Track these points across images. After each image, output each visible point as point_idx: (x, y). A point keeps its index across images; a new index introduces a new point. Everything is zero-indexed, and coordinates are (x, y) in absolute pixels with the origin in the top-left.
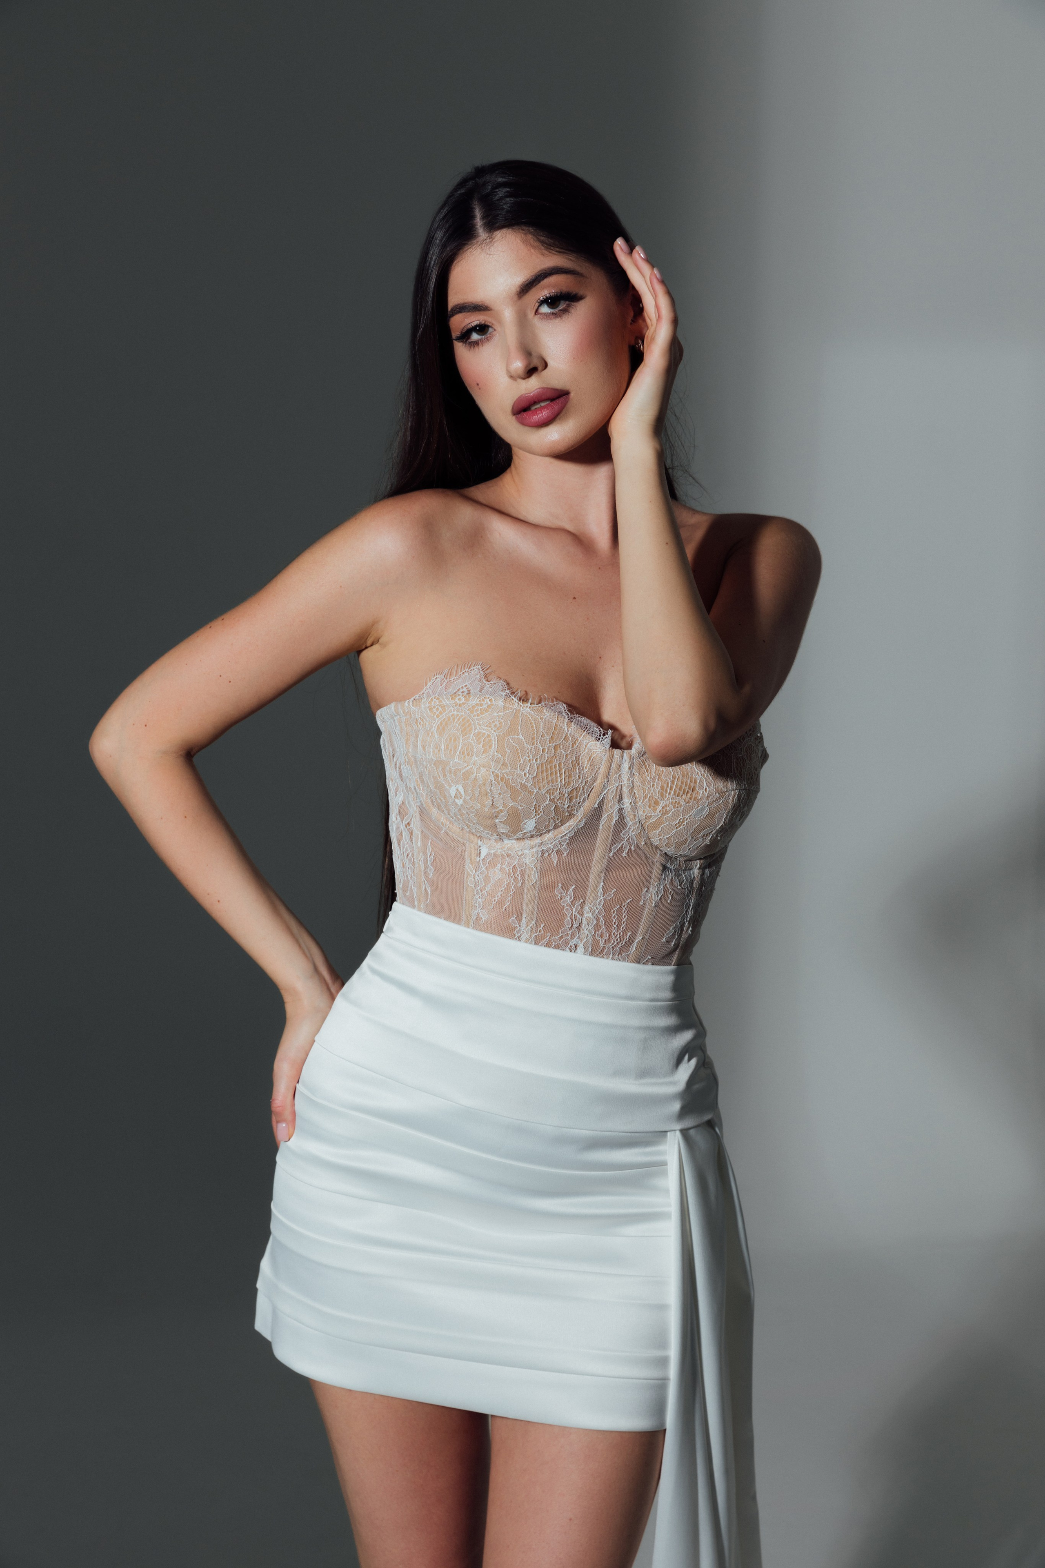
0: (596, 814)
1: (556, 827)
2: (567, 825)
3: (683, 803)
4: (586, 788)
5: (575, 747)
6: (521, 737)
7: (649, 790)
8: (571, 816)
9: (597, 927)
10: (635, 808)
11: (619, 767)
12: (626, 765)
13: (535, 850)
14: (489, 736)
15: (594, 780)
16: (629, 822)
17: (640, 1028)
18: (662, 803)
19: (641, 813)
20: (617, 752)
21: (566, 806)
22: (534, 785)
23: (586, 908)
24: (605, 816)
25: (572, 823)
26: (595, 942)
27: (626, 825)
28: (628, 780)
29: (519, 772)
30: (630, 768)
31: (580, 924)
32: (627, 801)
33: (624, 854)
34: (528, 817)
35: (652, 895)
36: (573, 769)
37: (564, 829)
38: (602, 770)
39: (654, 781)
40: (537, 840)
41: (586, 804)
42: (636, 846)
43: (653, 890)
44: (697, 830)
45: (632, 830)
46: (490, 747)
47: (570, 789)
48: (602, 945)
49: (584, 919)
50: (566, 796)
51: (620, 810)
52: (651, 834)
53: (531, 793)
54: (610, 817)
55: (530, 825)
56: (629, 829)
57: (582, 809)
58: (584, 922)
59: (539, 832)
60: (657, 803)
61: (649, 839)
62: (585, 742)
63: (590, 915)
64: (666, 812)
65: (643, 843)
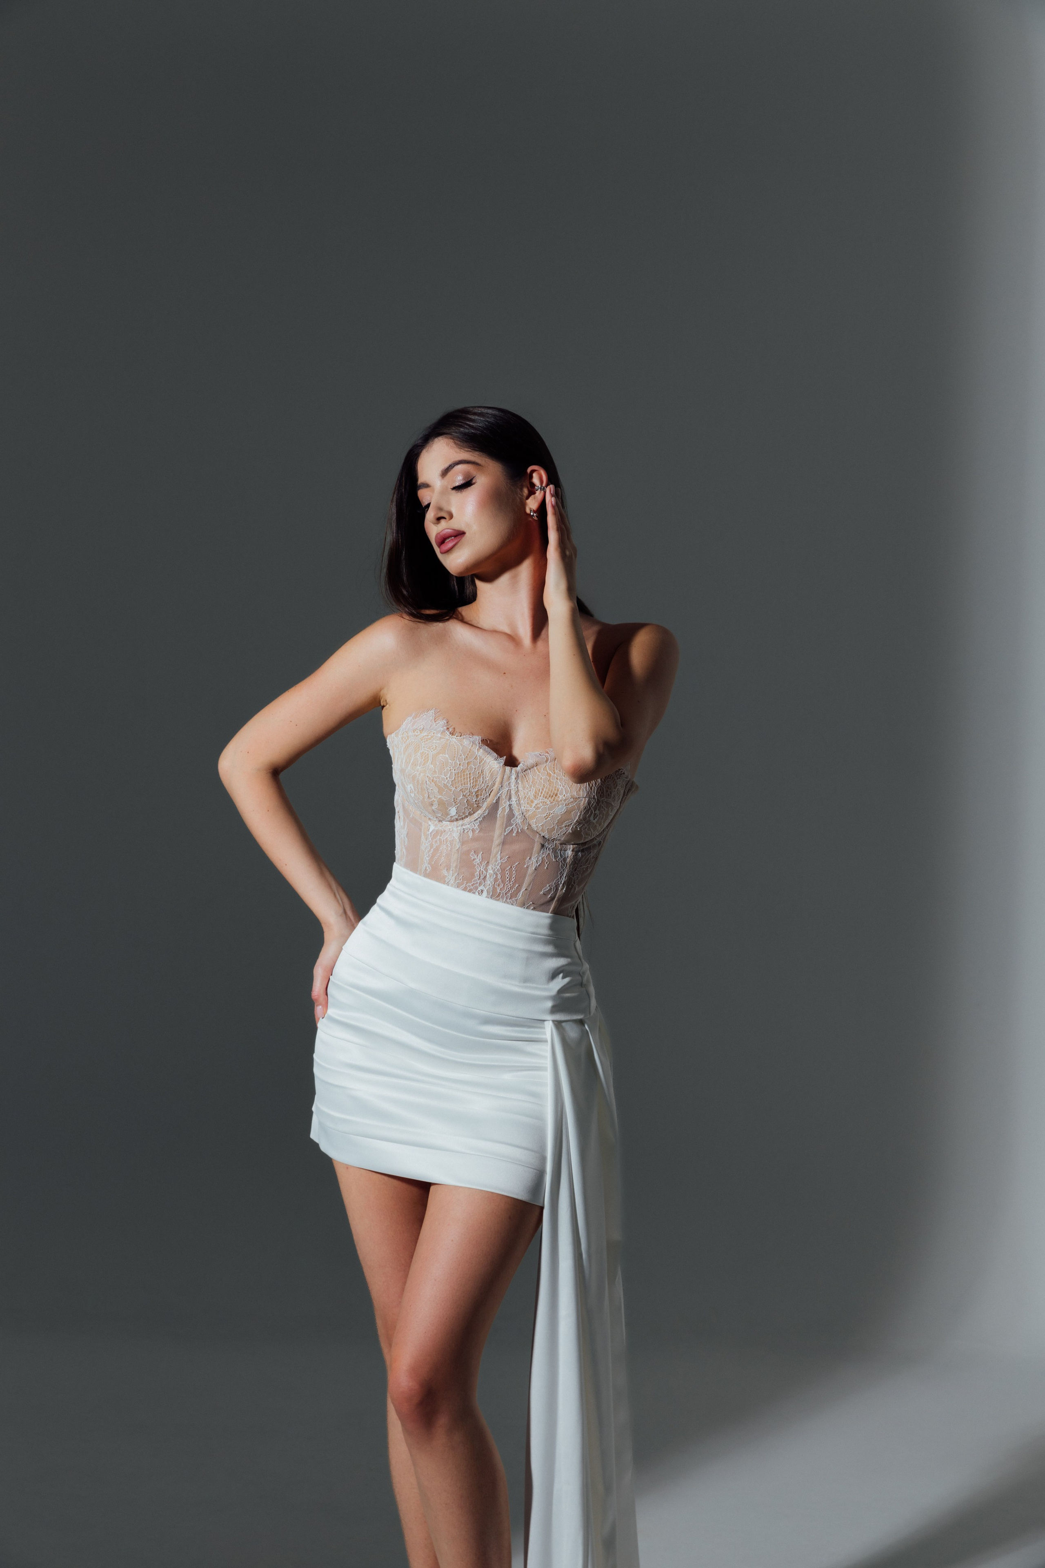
0: (495, 806)
1: (470, 814)
2: (478, 812)
3: (548, 803)
4: (487, 790)
5: (482, 764)
6: (447, 756)
7: (527, 794)
8: (479, 807)
9: (496, 880)
10: (519, 804)
11: (509, 778)
12: (513, 777)
13: (459, 828)
14: (428, 754)
15: (494, 784)
16: (516, 813)
17: (524, 950)
18: (536, 802)
19: (522, 808)
20: (508, 768)
21: (474, 800)
22: (452, 785)
23: (490, 867)
24: (500, 809)
25: (480, 812)
26: (494, 889)
27: (514, 815)
28: (515, 786)
29: (443, 776)
30: (516, 778)
31: (485, 877)
32: (514, 799)
33: (514, 835)
34: (451, 805)
35: (533, 862)
36: (479, 777)
37: (476, 815)
38: (498, 780)
39: (531, 787)
40: (460, 822)
41: (489, 800)
42: (522, 830)
43: (534, 859)
44: (560, 822)
45: (518, 819)
46: (428, 760)
47: (476, 790)
48: (498, 891)
49: (488, 874)
50: (474, 794)
51: (510, 805)
52: (531, 823)
53: (450, 790)
54: (504, 809)
55: (453, 811)
56: (517, 818)
57: (486, 803)
58: (488, 876)
59: (461, 817)
60: (532, 802)
61: (529, 825)
62: (488, 761)
63: (492, 872)
64: (538, 808)
65: (526, 828)
